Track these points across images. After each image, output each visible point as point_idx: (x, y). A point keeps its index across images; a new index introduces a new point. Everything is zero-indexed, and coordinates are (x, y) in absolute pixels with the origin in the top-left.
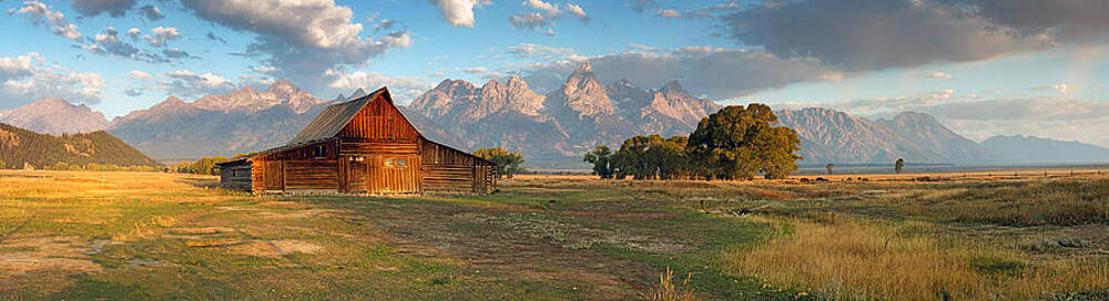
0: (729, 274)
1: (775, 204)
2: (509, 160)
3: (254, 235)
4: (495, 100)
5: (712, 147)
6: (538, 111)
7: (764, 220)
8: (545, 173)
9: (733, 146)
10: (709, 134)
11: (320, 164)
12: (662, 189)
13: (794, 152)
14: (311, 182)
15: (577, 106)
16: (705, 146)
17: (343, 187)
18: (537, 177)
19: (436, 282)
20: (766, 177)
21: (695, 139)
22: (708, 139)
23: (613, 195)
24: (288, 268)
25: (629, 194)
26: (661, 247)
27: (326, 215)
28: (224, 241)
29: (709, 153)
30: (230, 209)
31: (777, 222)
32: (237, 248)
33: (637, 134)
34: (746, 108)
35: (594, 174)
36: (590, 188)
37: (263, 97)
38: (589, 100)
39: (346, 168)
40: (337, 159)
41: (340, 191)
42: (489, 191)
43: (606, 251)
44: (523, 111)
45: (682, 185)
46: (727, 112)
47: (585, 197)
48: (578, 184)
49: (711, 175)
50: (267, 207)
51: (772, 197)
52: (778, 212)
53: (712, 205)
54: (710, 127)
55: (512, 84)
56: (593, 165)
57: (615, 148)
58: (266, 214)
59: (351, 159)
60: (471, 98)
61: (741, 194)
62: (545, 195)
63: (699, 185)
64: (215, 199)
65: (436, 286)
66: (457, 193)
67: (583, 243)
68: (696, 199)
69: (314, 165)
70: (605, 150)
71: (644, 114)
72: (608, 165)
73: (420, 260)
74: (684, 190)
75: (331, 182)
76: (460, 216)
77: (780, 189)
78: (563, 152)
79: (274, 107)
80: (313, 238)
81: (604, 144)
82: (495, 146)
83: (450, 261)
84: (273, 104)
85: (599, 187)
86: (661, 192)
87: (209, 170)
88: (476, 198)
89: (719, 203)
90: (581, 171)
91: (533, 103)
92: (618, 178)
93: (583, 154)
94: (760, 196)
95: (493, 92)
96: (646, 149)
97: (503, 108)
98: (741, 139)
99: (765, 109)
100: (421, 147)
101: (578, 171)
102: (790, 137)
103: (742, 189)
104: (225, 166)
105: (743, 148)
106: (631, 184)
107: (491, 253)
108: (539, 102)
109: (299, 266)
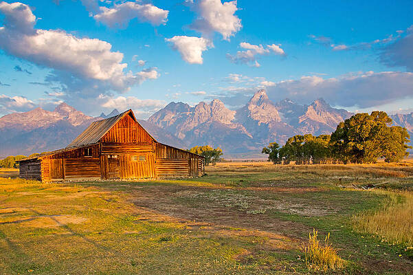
0: (358, 231)
1: (391, 181)
2: (213, 154)
3: (41, 212)
4: (203, 115)
5: (347, 141)
6: (231, 121)
7: (383, 192)
8: (236, 161)
9: (362, 140)
10: (344, 132)
11: (88, 161)
12: (313, 170)
13: (405, 143)
14: (82, 172)
15: (256, 117)
16: (342, 141)
17: (105, 175)
18: (231, 164)
19: (163, 240)
20: (386, 161)
21: (335, 136)
22: (345, 136)
23: (281, 176)
24: (62, 235)
25: (291, 174)
26: (312, 212)
27: (91, 196)
28: (18, 218)
29: (345, 145)
30: (25, 193)
31: (392, 194)
32: (27, 223)
33: (296, 134)
34: (369, 115)
35: (269, 161)
36: (266, 171)
37: (51, 115)
38: (264, 113)
39: (105, 163)
40: (99, 157)
41: (102, 178)
42: (200, 175)
43: (275, 215)
44: (222, 121)
45: (326, 168)
46: (356, 118)
47: (263, 177)
48: (258, 168)
49: (347, 161)
50: (52, 192)
51: (389, 176)
52: (393, 187)
53: (347, 182)
54: (345, 128)
55: (214, 104)
56: (268, 155)
57: (282, 144)
58: (51, 197)
59: (109, 157)
60: (188, 113)
61: (367, 173)
62: (237, 176)
63: (338, 168)
64: (15, 187)
65: (163, 243)
66: (179, 177)
67: (261, 210)
68: (336, 177)
69: (85, 161)
70: (276, 146)
71: (301, 121)
72: (278, 155)
73: (152, 225)
74: (328, 172)
75: (96, 172)
76: (180, 193)
77: (395, 170)
78: (248, 147)
79: (58, 122)
80: (81, 213)
81: (275, 141)
82: (204, 145)
83: (172, 225)
84: (58, 119)
85: (272, 171)
86: (313, 173)
87: (12, 165)
88: (191, 180)
89: (352, 180)
90: (261, 159)
91: (228, 116)
92: (285, 163)
93: (261, 149)
94: (381, 175)
95: (202, 110)
96: (302, 144)
97: (209, 120)
98: (367, 136)
99: (383, 115)
100: (155, 147)
101: (259, 159)
102: (402, 133)
103: (368, 170)
104: (23, 163)
105: (368, 142)
106: (293, 168)
107: (200, 218)
108: (232, 115)
109: (70, 233)
